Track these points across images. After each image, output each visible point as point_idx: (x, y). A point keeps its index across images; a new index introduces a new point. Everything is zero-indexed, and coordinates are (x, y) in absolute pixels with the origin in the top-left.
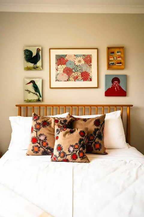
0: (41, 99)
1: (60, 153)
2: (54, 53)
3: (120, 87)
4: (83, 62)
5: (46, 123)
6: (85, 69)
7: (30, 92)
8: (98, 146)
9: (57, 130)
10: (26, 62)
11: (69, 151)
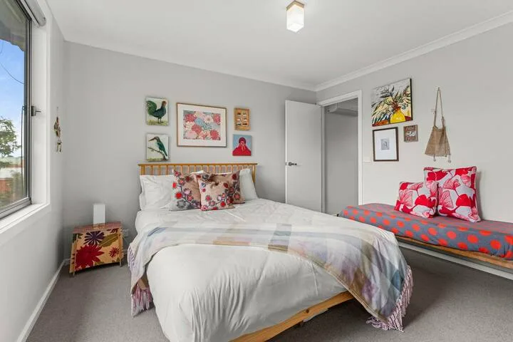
0: (167, 157)
1: (210, 203)
2: (182, 108)
3: (246, 147)
4: (212, 120)
5: (188, 179)
6: (214, 127)
7: (153, 150)
8: (237, 196)
9: (203, 184)
10: (148, 115)
11: (218, 200)
